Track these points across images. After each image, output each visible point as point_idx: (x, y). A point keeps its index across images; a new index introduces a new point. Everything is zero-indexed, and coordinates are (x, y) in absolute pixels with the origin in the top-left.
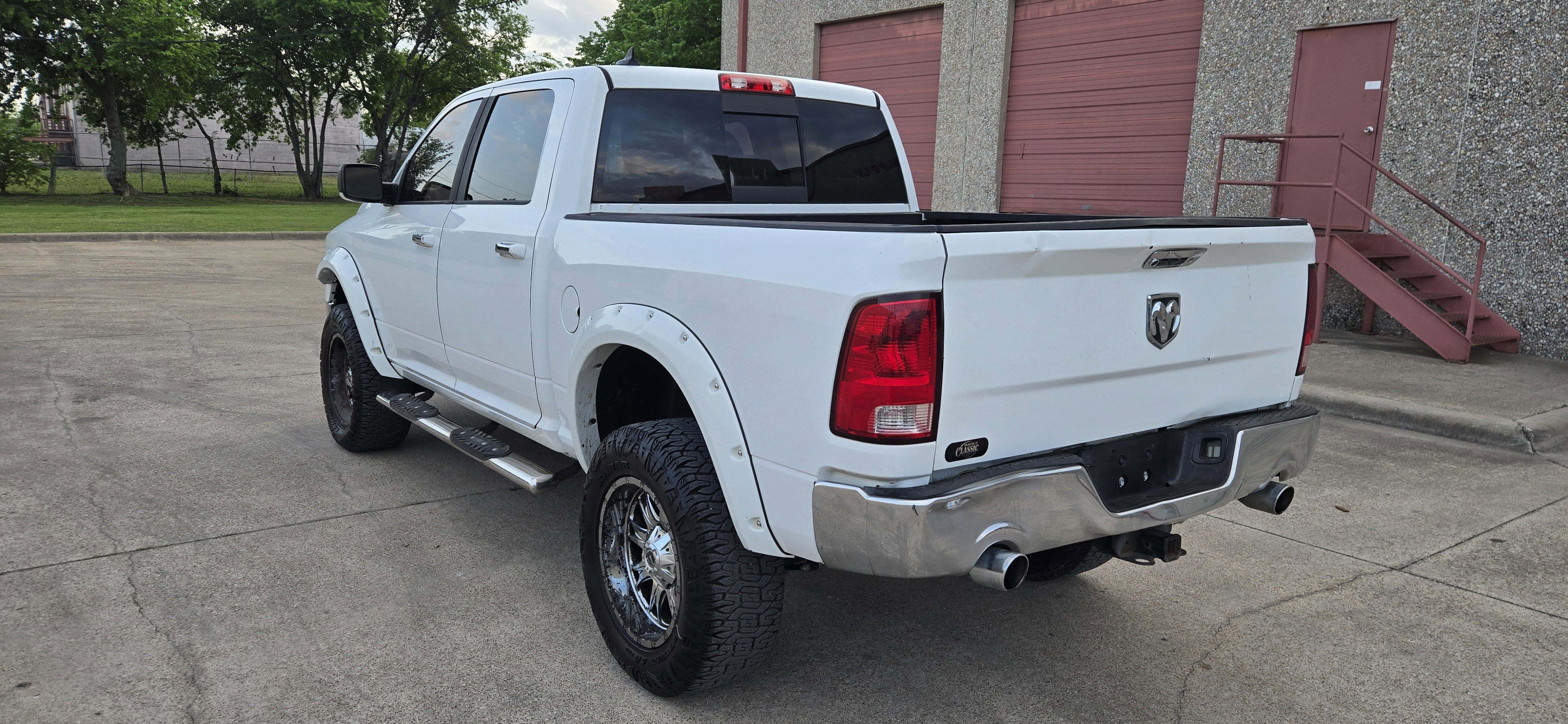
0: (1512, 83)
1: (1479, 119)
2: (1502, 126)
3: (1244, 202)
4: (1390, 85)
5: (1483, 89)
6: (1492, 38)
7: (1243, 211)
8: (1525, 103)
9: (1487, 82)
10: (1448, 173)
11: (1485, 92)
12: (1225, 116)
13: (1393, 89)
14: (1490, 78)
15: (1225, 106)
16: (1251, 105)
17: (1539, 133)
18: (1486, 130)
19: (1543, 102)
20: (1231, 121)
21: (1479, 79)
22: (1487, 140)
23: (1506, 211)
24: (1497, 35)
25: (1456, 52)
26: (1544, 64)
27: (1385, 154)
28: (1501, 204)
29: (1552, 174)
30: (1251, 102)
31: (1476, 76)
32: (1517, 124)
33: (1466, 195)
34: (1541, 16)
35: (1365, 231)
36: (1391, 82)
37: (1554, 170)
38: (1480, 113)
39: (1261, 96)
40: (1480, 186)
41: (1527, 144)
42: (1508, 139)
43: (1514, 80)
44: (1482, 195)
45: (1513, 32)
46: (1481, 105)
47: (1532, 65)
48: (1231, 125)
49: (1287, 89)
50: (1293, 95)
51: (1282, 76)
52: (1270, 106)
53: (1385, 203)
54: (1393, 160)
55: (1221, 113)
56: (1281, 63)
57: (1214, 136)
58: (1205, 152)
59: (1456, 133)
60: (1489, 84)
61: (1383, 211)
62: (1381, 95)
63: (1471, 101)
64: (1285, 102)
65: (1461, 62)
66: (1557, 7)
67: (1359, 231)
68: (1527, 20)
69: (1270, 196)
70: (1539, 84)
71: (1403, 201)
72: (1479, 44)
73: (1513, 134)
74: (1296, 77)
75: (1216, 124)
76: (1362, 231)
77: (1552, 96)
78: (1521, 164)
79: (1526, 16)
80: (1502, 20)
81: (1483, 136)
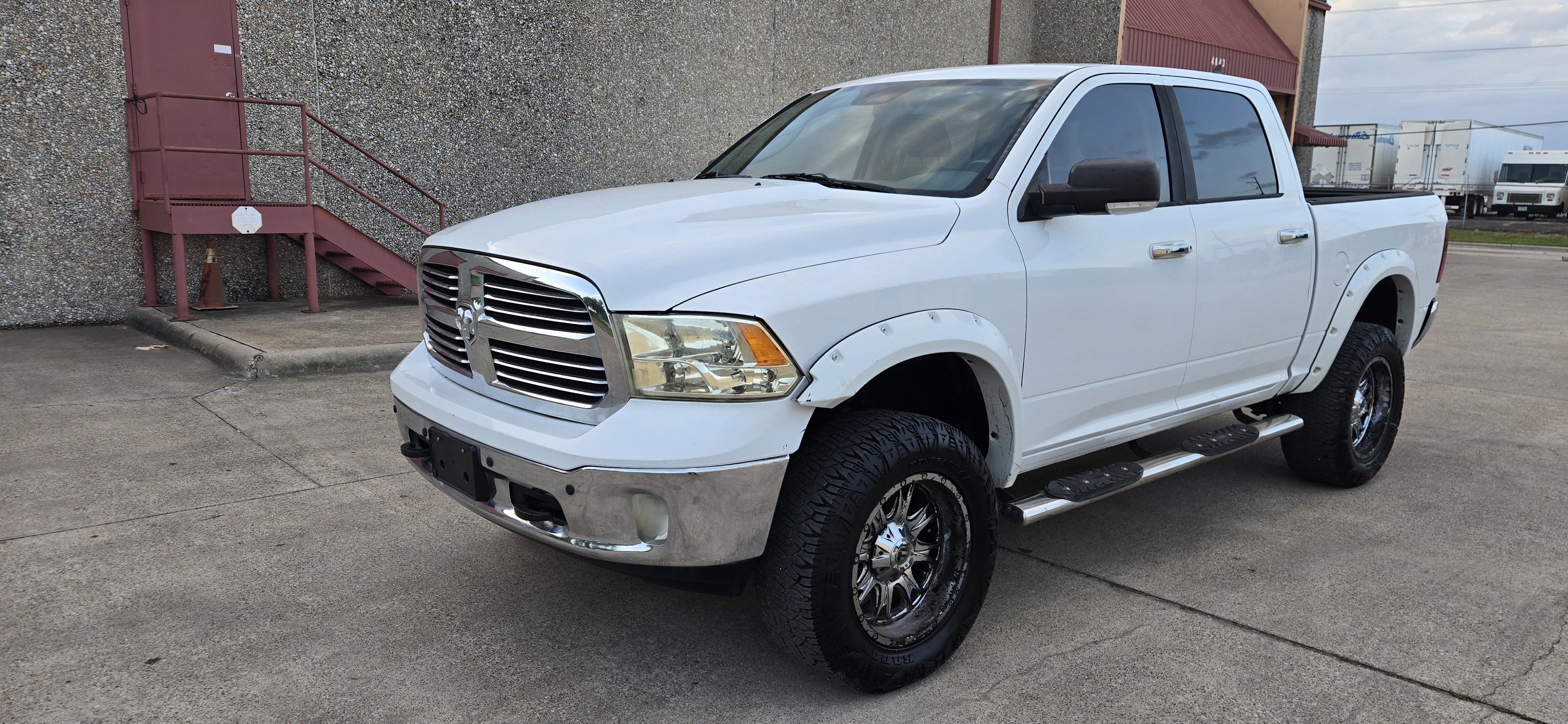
0: (352, 66)
1: (332, 95)
2: (352, 103)
3: (88, 170)
4: (241, 52)
5: (330, 68)
6: (328, 23)
7: (88, 181)
8: (365, 85)
9: (332, 63)
10: (315, 143)
11: (331, 71)
12: (31, 61)
13: (245, 57)
14: (333, 58)
15: (29, 48)
16: (70, 52)
17: (380, 111)
18: (339, 106)
19: (379, 86)
20: (43, 68)
21: (324, 58)
22: (342, 114)
23: (368, 177)
24: (332, 20)
25: (298, 29)
26: (374, 53)
27: (252, 122)
28: (364, 171)
29: (396, 146)
30: (68, 48)
31: (321, 55)
32: (364, 103)
33: (334, 164)
34: (363, 11)
35: (248, 199)
36: (242, 48)
37: (397, 142)
38: (331, 89)
39: (83, 43)
40: (344, 155)
41: (374, 120)
42: (359, 115)
43: (353, 63)
44: (347, 163)
45: (344, 20)
46: (330, 82)
47: (365, 52)
48: (44, 74)
49: (118, 38)
50: (128, 45)
51: (107, 21)
52: (99, 56)
53: (262, 171)
54: (260, 129)
55: (23, 56)
56: (102, 6)
57: (19, 85)
58: (9, 106)
59: (314, 106)
60: (334, 64)
61: (262, 179)
62: (233, 61)
63: (321, 78)
64: (118, 54)
65: (305, 39)
66: (374, 6)
67: (241, 199)
68: (354, 12)
69: (123, 163)
70: (373, 69)
71: (279, 169)
72: (318, 26)
73: (362, 111)
74: (127, 24)
75: (18, 70)
76: (244, 200)
77: (384, 81)
78: (372, 137)
79: (352, 9)
80: (334, 8)
81: (337, 110)
